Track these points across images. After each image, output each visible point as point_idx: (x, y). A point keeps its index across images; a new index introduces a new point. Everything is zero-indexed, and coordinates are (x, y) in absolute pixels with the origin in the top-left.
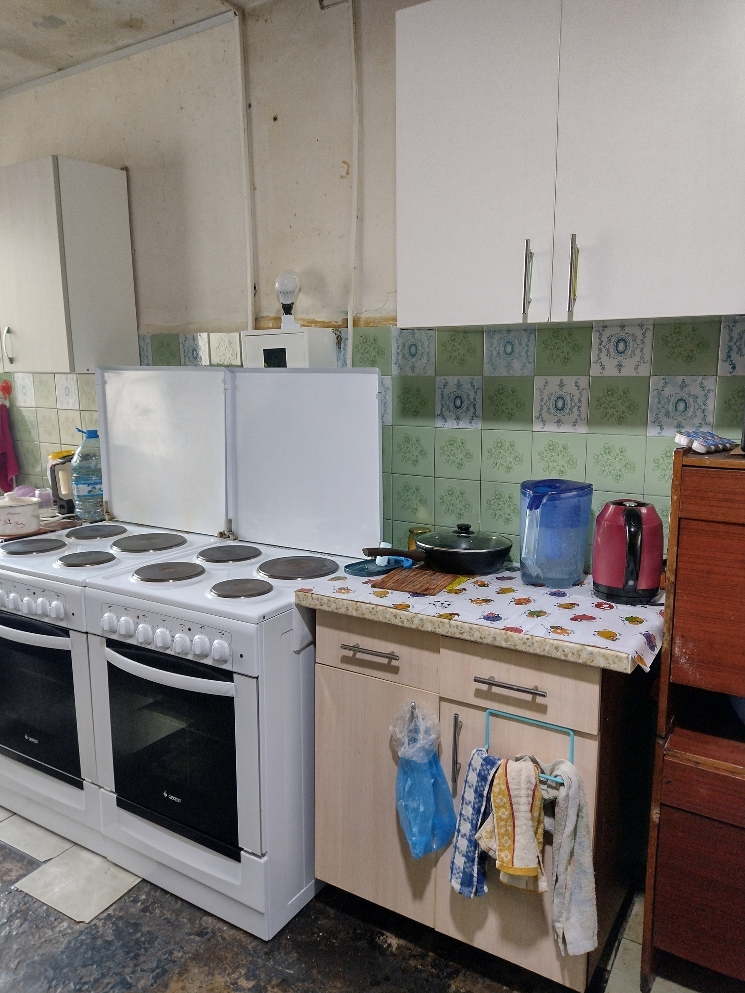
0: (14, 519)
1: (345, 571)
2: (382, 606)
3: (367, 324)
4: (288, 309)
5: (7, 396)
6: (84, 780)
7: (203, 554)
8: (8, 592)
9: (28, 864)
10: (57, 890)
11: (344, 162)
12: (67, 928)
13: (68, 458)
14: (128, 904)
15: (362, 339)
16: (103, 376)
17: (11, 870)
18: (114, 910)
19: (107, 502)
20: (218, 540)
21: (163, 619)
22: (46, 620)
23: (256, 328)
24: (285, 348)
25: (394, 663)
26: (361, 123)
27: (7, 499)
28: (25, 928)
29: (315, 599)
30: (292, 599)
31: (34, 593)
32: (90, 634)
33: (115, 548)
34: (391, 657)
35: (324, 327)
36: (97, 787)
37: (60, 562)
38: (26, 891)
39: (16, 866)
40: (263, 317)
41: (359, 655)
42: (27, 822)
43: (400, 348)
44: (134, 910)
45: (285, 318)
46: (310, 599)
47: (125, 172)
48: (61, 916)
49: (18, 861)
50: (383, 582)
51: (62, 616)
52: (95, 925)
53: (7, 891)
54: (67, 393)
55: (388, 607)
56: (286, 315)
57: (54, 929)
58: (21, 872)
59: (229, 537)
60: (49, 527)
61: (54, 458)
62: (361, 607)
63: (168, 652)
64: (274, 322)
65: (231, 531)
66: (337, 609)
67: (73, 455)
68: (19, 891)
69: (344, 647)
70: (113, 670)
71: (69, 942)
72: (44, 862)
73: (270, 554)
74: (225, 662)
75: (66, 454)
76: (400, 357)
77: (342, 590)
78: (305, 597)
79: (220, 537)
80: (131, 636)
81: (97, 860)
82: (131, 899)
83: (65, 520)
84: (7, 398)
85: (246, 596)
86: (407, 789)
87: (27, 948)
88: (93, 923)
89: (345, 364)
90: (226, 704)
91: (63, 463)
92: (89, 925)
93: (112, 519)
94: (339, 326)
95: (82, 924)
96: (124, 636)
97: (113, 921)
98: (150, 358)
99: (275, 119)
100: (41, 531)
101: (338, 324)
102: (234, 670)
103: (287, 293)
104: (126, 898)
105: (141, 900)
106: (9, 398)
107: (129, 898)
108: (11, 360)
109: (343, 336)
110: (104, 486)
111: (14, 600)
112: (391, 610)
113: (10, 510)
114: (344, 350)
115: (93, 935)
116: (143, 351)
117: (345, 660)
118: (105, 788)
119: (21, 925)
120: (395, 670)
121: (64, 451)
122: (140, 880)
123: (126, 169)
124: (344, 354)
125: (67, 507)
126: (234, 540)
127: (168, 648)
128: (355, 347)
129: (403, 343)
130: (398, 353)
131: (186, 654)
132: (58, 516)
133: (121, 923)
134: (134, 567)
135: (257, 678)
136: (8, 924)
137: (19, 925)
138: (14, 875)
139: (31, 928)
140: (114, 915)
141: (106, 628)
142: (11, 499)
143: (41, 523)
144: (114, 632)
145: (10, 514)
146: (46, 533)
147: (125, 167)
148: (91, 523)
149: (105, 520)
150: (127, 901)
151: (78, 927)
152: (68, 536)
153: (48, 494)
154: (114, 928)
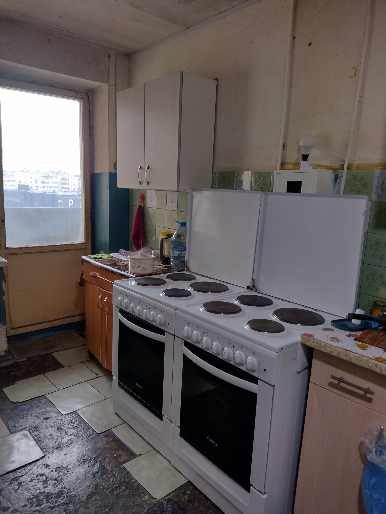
0: (142, 265)
1: (332, 324)
2: (366, 357)
3: (358, 167)
4: (305, 158)
5: (143, 201)
6: (163, 415)
7: (239, 298)
8: (136, 305)
9: (130, 454)
10: (144, 474)
11: (354, 68)
12: (147, 500)
13: (170, 236)
14: (180, 494)
15: (352, 177)
16: (192, 194)
17: (122, 456)
18: (173, 496)
19: (187, 261)
20: (246, 290)
21: (218, 337)
22: (154, 324)
23: (282, 169)
24: (301, 181)
25: (368, 395)
26: (370, 41)
27: (140, 255)
28: (127, 493)
29: (316, 342)
30: (299, 339)
31: (149, 308)
32: (176, 336)
33: (191, 288)
34: (367, 391)
35: (327, 169)
36: (170, 422)
37: (163, 293)
38: (128, 470)
39: (125, 454)
40: (287, 163)
41: (342, 384)
42: (131, 429)
43: (380, 184)
44: (183, 499)
45: (303, 163)
46: (312, 341)
47: (216, 81)
48: (145, 492)
49: (125, 451)
50: (361, 337)
51: (162, 324)
52: (162, 503)
53: (119, 467)
54: (172, 202)
55: (371, 359)
56: (304, 162)
57: (141, 498)
58: (126, 458)
59: (252, 289)
60: (158, 271)
61: (163, 235)
62: (349, 354)
63: (219, 356)
64: (293, 165)
65: (254, 286)
66: (331, 352)
67: (173, 234)
68: (125, 469)
69: (333, 377)
70: (186, 359)
71: (149, 510)
72: (138, 455)
73: (279, 305)
74: (254, 371)
75: (168, 233)
76: (379, 190)
77: (333, 339)
78: (308, 340)
79: (247, 289)
80: (198, 343)
81: (165, 461)
82: (182, 492)
83: (165, 268)
84: (143, 202)
85: (268, 332)
86: (371, 483)
87: (127, 506)
88: (161, 501)
89: (338, 192)
90: (252, 397)
91: (167, 238)
92: (159, 502)
93: (188, 270)
94: (337, 169)
95: (155, 500)
96: (195, 342)
97: (172, 503)
98: (217, 185)
99: (310, 44)
100: (154, 273)
101: (337, 167)
102: (259, 377)
103: (307, 147)
104: (180, 490)
105: (188, 494)
106: (144, 202)
107: (181, 490)
108: (148, 183)
109: (340, 174)
110: (186, 253)
111: (139, 310)
112: (374, 361)
113: (141, 261)
114: (339, 183)
115: (161, 509)
116: (214, 180)
117: (331, 385)
118: (174, 423)
119: (125, 490)
120: (370, 400)
121: (167, 232)
122: (187, 481)
123: (217, 80)
124: (338, 186)
125: (166, 261)
126: (255, 292)
127: (219, 354)
128: (347, 182)
129: (382, 181)
130: (378, 187)
131: (230, 361)
132: (162, 265)
133: (176, 506)
134: (202, 301)
135: (274, 386)
136: (119, 488)
137: (124, 490)
138: (123, 458)
139: (130, 494)
140: (173, 499)
141: (186, 335)
142: (142, 255)
143: (154, 268)
144: (189, 338)
145: (140, 263)
146: (156, 274)
147: (216, 78)
148: (178, 271)
149: (185, 270)
150: (180, 492)
151: (153, 501)
152: (167, 277)
153: (158, 253)
154: (172, 508)
